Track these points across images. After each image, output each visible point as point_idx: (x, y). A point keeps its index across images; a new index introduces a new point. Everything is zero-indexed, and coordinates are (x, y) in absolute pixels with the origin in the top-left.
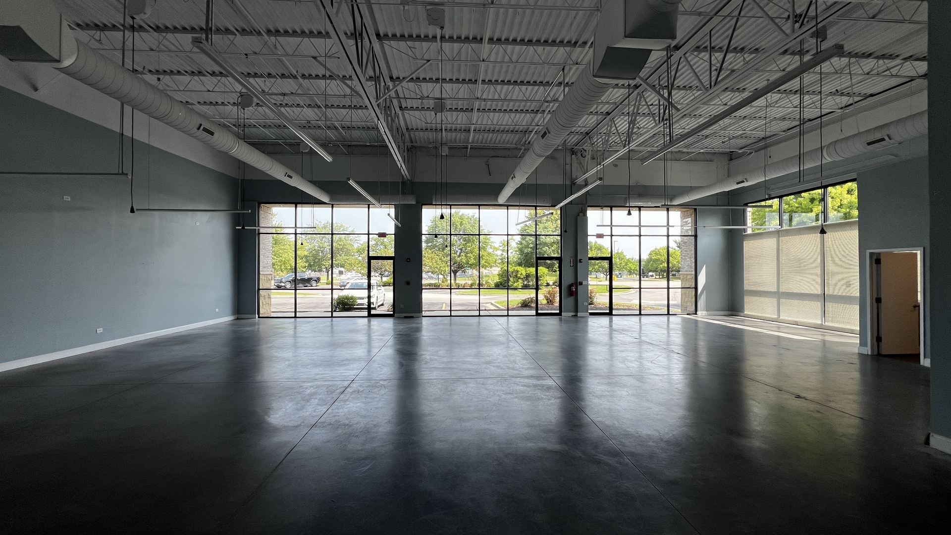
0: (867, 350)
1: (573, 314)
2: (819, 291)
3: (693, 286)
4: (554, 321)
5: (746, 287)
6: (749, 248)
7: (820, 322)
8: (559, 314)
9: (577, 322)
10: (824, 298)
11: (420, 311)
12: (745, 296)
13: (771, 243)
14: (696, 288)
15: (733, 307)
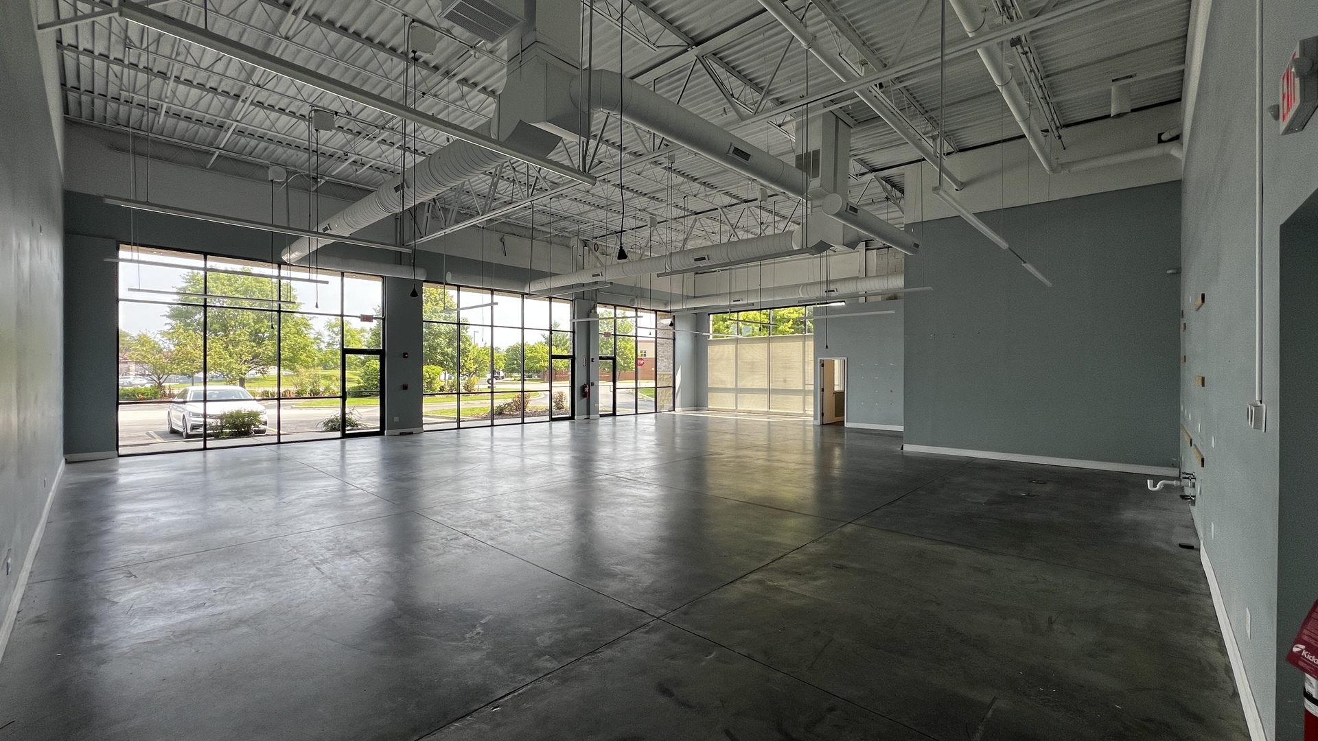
0: (818, 422)
1: (586, 417)
2: (766, 387)
3: (671, 385)
4: (566, 425)
5: (710, 384)
6: (713, 352)
7: (766, 410)
8: (572, 418)
9: (588, 423)
10: (769, 391)
11: (421, 424)
12: (709, 394)
13: (729, 349)
14: (674, 388)
15: (698, 403)
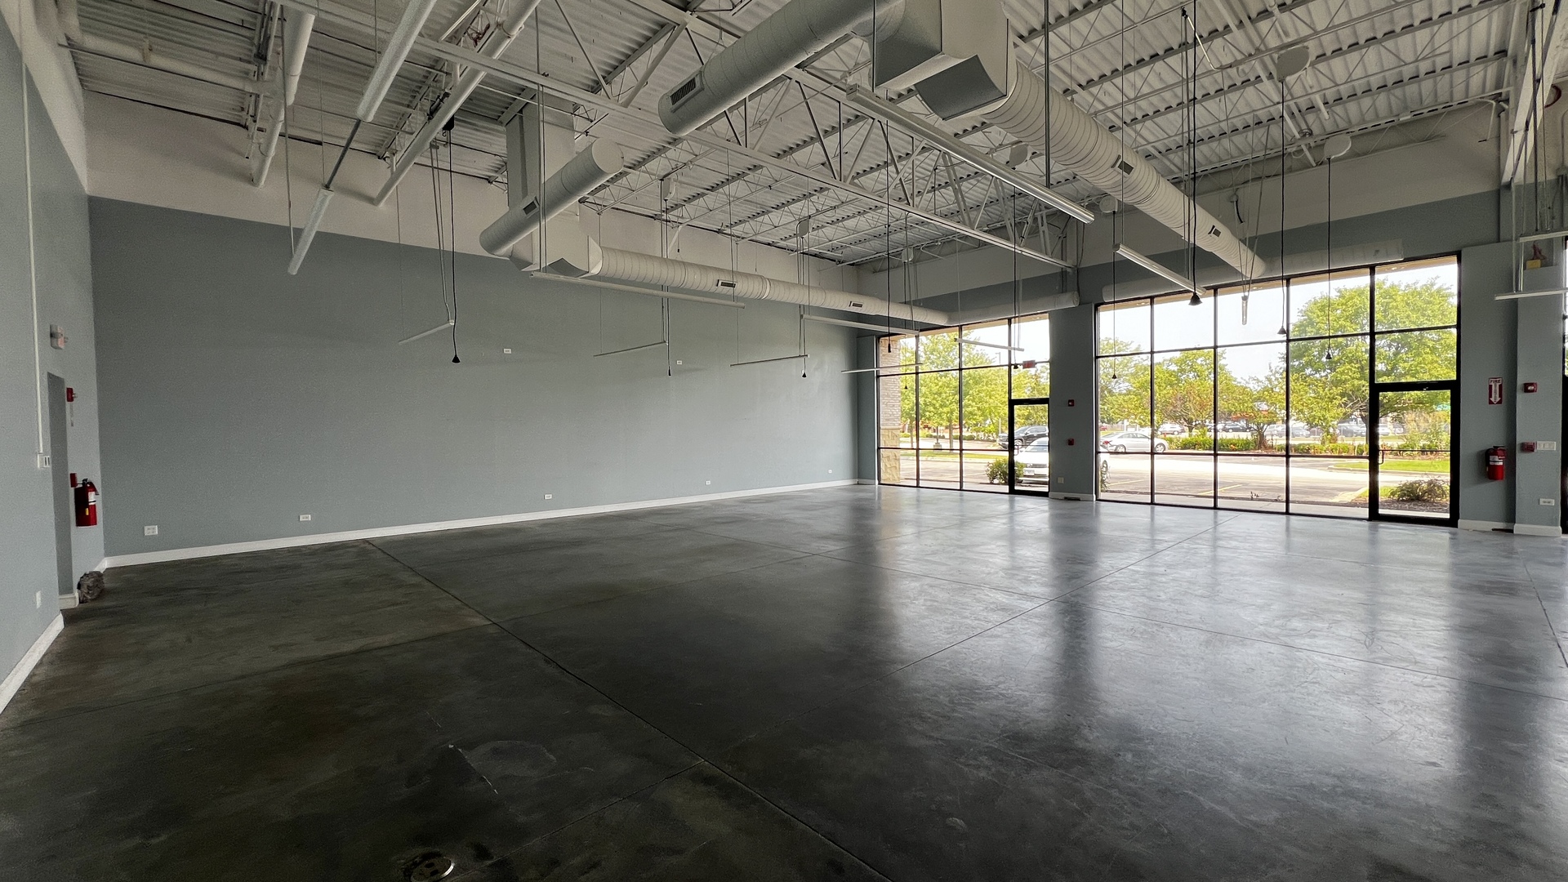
1: (1501, 525)
8: (1452, 522)
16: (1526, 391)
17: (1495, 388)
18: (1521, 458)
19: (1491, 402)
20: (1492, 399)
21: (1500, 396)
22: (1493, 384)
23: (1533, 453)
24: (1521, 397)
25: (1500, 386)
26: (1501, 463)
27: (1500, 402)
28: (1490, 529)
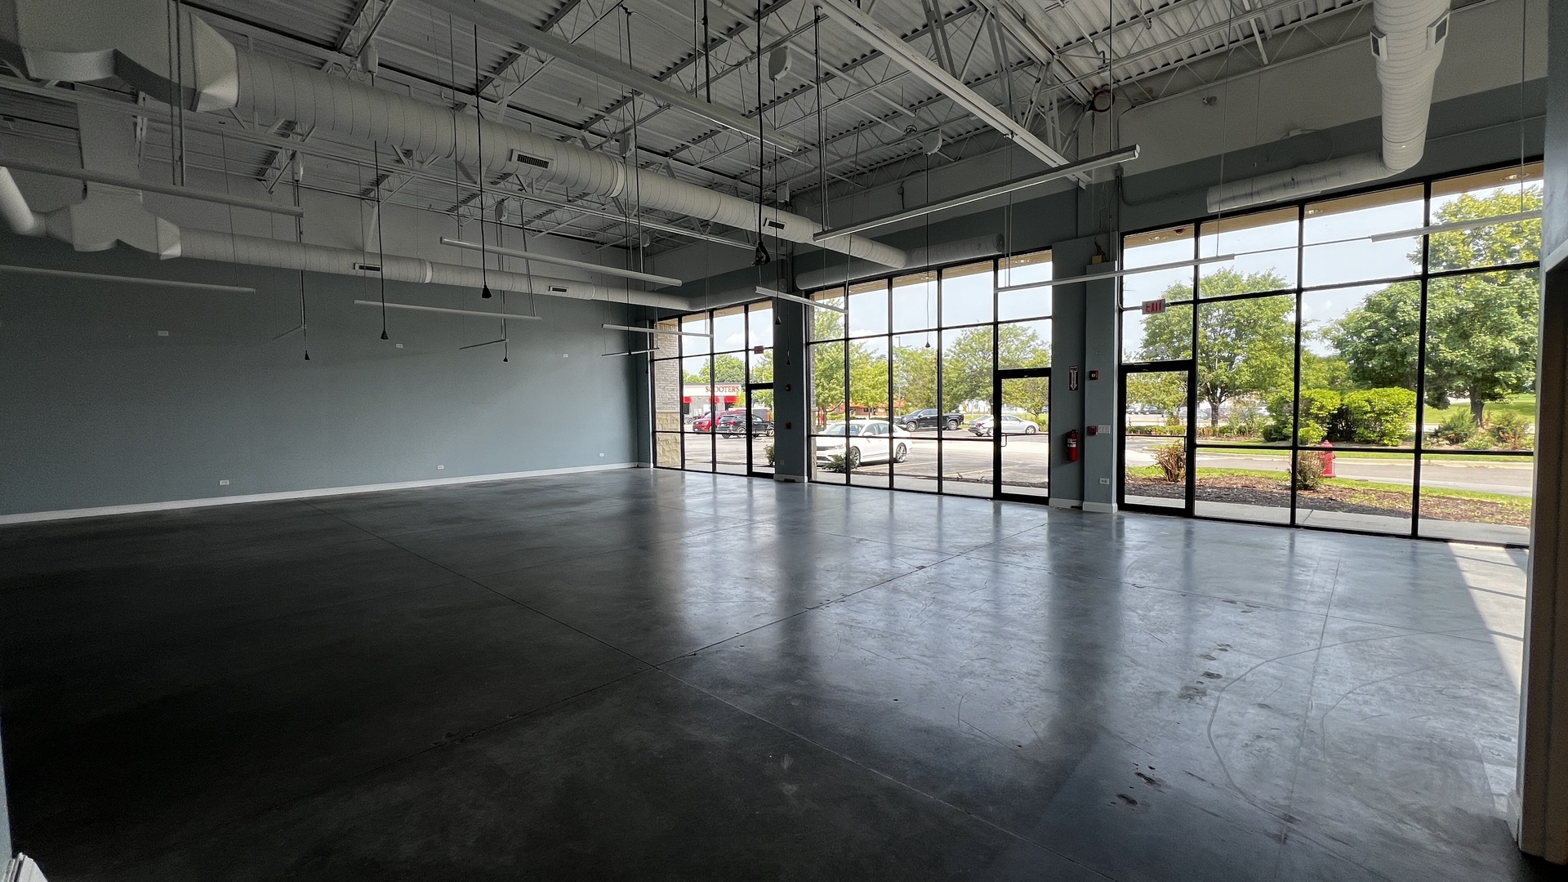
1: (1076, 503)
4: (1036, 515)
8: (1048, 501)
16: (1092, 379)
17: (1074, 376)
18: (1088, 440)
19: (1071, 389)
20: (1072, 386)
21: (1077, 383)
22: (1072, 371)
23: (1095, 437)
24: (1088, 383)
25: (1077, 373)
26: (1074, 446)
27: (1076, 389)
28: (1069, 507)
